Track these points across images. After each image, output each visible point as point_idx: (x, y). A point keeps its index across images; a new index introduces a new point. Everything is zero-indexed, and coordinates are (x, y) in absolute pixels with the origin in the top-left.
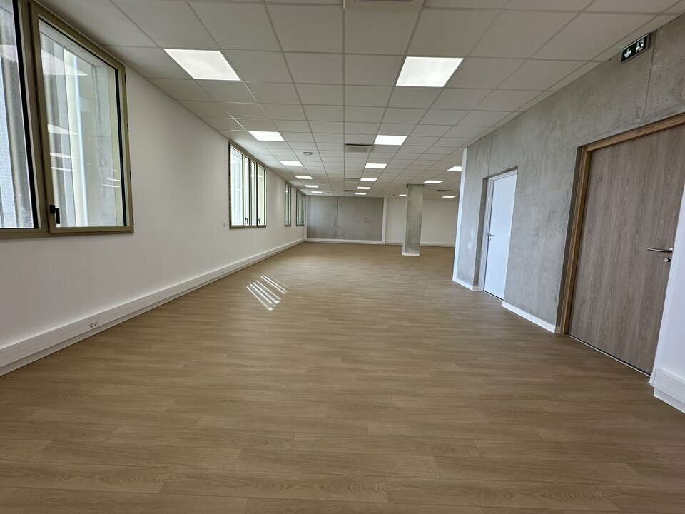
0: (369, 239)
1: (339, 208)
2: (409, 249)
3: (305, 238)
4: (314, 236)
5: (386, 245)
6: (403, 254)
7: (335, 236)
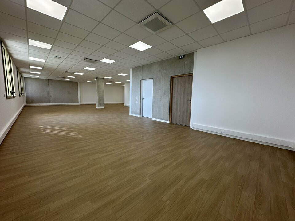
0: (71, 103)
1: (50, 86)
2: (100, 105)
3: (25, 104)
4: (32, 102)
5: (81, 105)
6: (97, 108)
7: (49, 102)
